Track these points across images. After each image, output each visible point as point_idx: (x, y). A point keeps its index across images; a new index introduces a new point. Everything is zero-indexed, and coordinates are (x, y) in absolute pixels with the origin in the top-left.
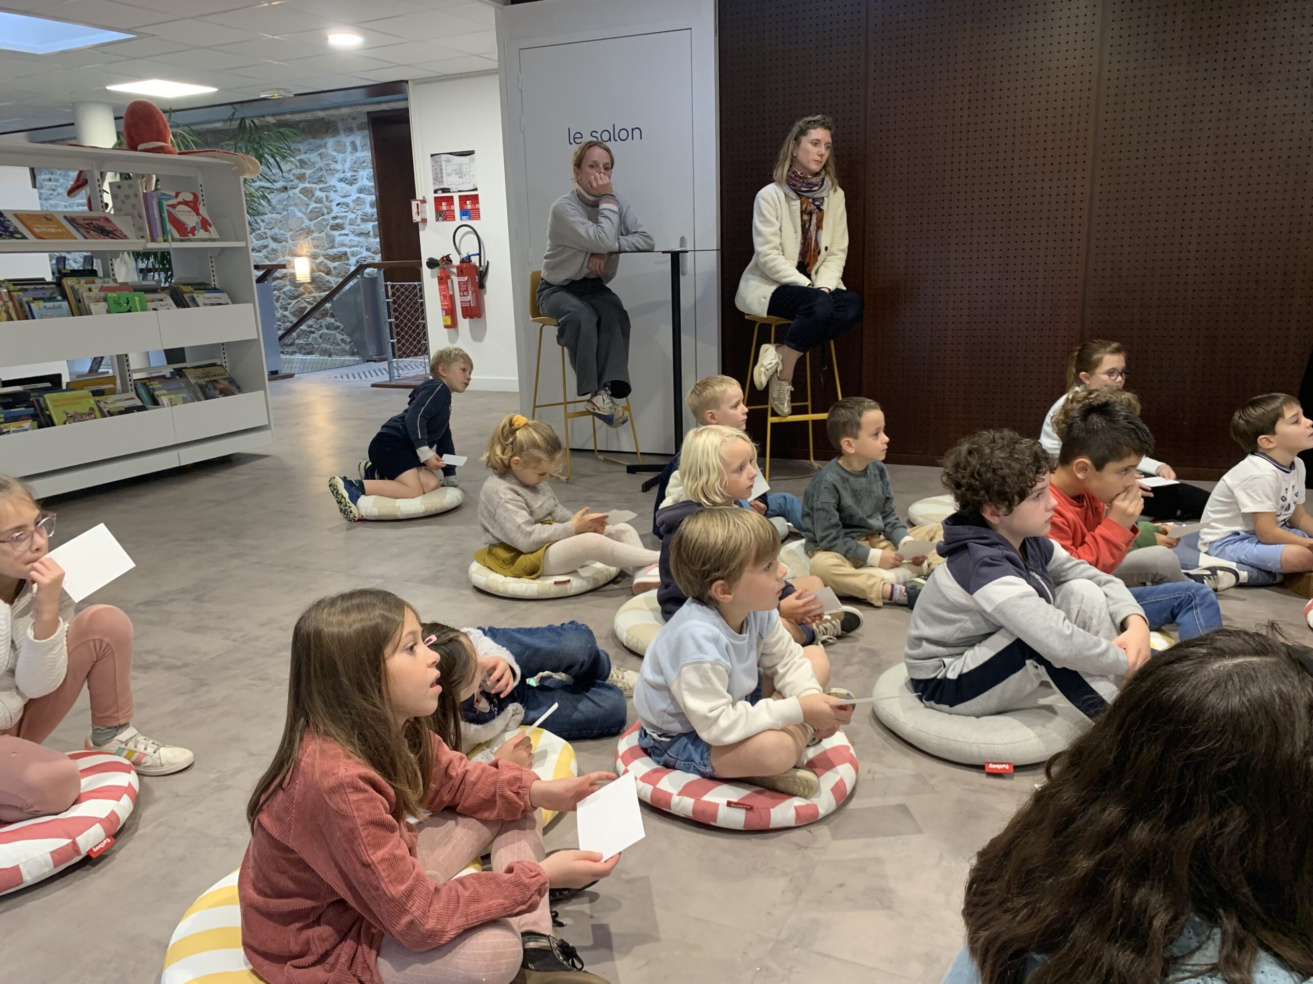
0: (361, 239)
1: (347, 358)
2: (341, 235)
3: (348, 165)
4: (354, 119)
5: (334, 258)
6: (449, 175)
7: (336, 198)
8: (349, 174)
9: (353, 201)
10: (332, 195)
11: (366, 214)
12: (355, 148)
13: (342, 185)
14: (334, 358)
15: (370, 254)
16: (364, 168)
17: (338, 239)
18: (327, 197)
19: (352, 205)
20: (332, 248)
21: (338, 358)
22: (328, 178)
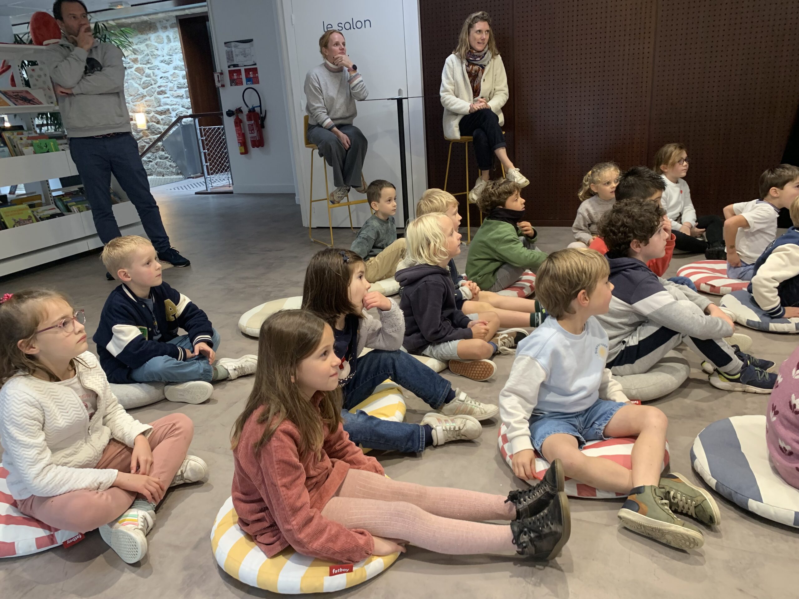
0: (178, 100)
1: (175, 177)
2: (165, 98)
3: (165, 52)
4: (167, 21)
5: (161, 113)
6: (237, 55)
7: (160, 74)
8: (167, 58)
9: (171, 75)
10: (156, 71)
11: (180, 84)
12: (169, 40)
13: (163, 64)
14: (166, 177)
15: (185, 109)
16: (176, 53)
17: (163, 101)
18: (153, 73)
19: (170, 78)
20: (160, 106)
21: (169, 177)
22: (153, 60)
